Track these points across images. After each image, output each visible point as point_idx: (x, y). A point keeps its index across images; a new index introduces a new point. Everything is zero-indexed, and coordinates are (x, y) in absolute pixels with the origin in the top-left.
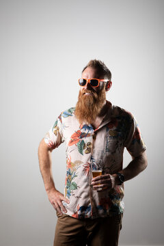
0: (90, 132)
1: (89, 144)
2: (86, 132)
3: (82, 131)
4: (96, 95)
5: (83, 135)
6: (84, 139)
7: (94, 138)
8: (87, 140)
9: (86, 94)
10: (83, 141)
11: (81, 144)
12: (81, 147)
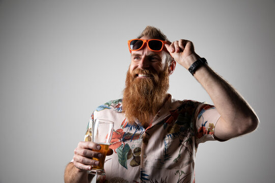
0: (138, 132)
1: (138, 150)
2: (133, 131)
3: (125, 130)
4: (156, 78)
5: (127, 137)
6: (128, 142)
7: (146, 141)
8: (135, 144)
9: (140, 76)
10: (127, 146)
11: (124, 151)
12: (123, 155)
